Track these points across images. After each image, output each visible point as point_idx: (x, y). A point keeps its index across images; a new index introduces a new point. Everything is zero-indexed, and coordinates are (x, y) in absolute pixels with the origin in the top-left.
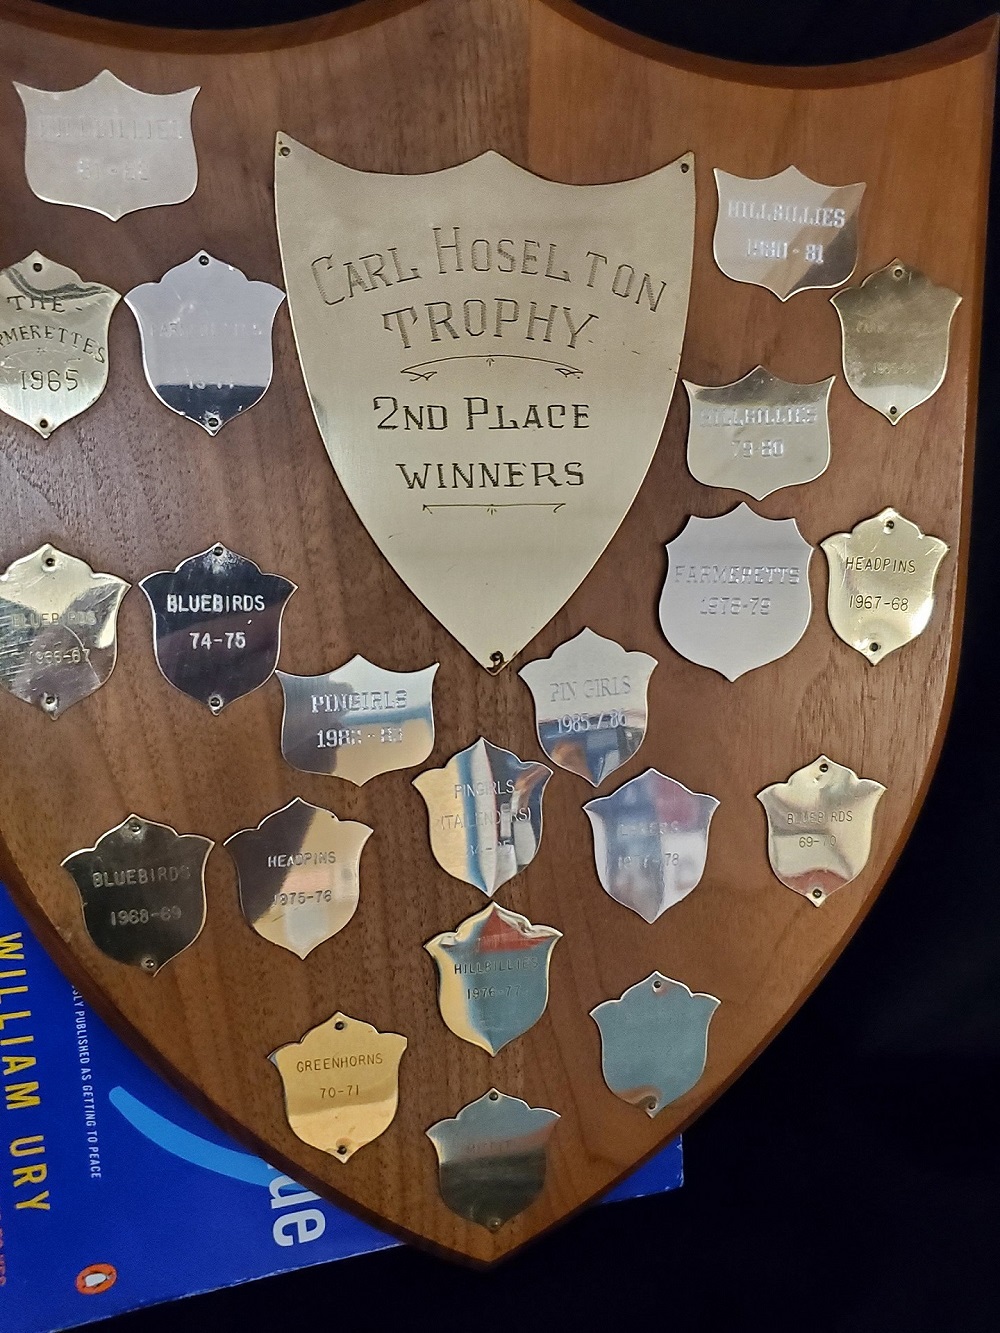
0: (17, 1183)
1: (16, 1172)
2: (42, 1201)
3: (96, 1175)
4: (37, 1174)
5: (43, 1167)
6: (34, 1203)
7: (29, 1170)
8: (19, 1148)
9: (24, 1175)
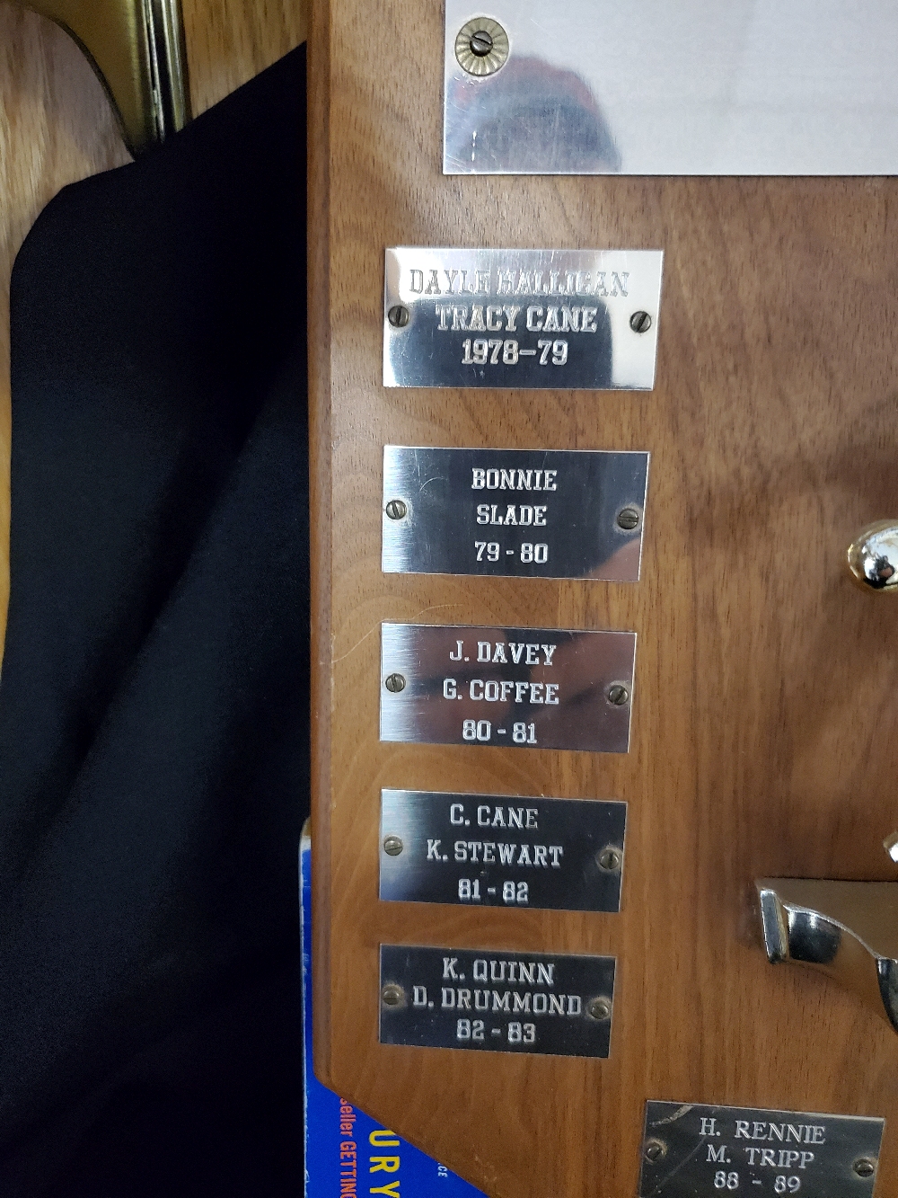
0: (373, 1170)
1: (373, 1159)
2: (393, 1190)
3: (443, 1174)
4: (390, 1164)
5: (396, 1160)
6: (385, 1190)
7: (384, 1160)
8: (377, 1139)
9: (380, 1163)
